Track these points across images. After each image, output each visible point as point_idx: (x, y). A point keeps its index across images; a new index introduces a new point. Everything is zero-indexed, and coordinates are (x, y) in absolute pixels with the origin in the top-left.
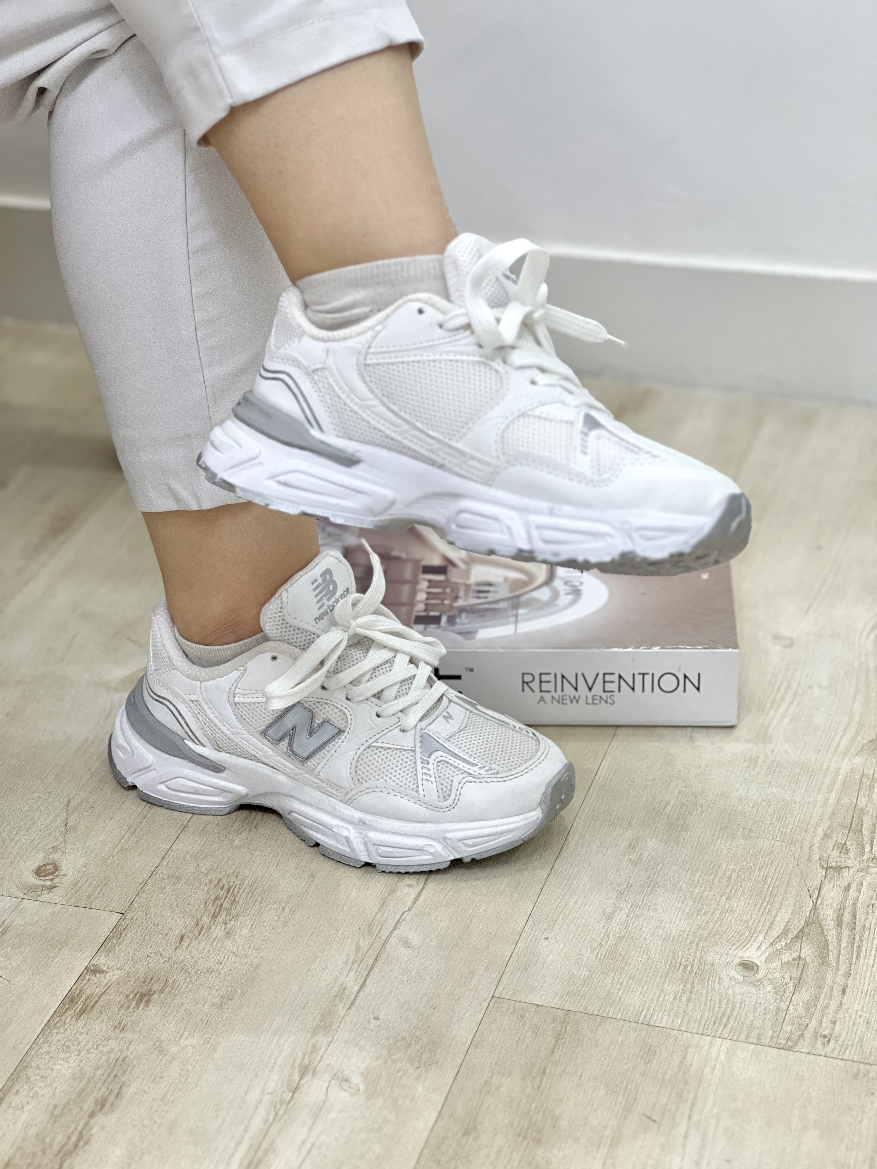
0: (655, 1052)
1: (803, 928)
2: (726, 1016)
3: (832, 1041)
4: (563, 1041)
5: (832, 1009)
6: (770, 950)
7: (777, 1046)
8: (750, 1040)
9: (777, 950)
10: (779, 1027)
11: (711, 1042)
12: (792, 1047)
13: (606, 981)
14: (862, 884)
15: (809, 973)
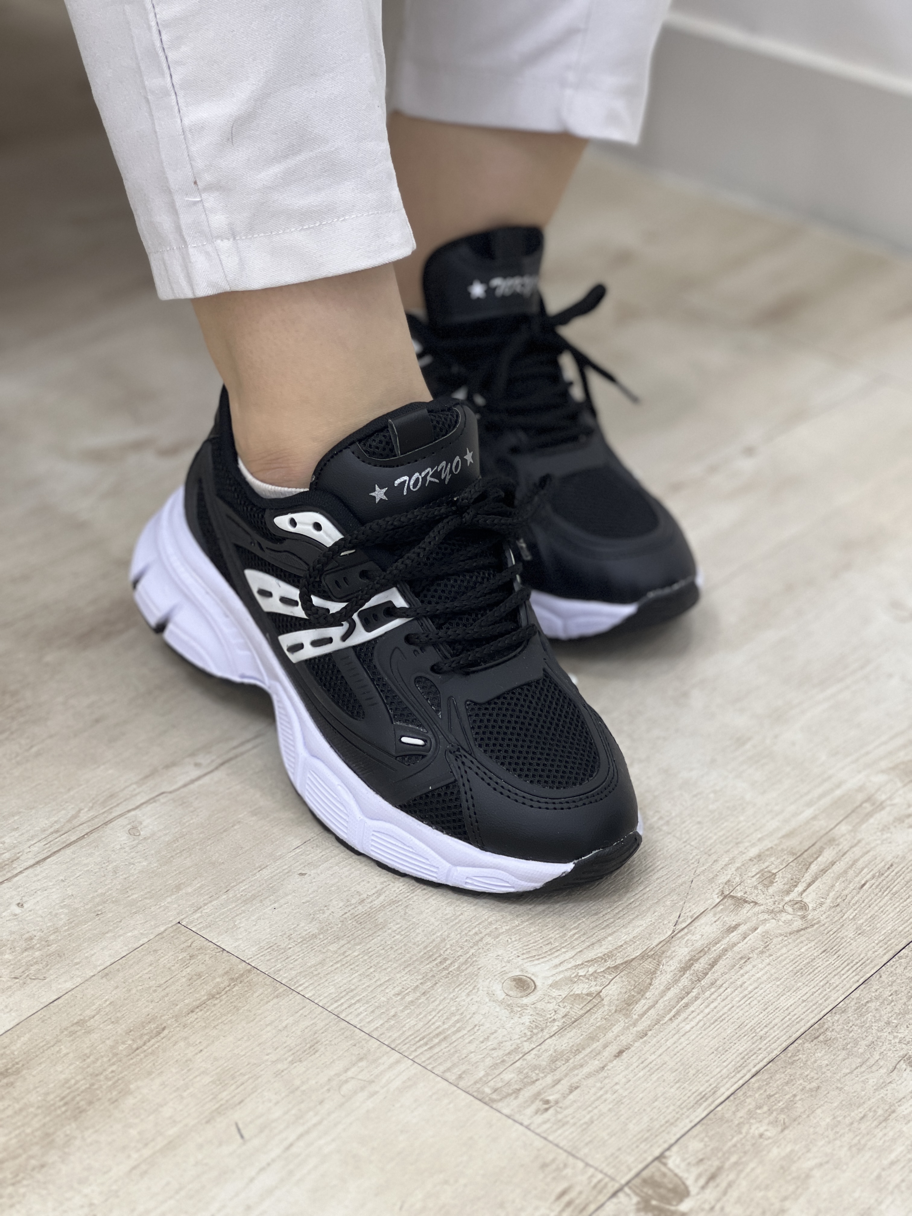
0: (317, 1051)
1: (633, 959)
2: (442, 1037)
3: (551, 1111)
4: (216, 1002)
5: (586, 1070)
6: (568, 974)
7: (475, 1094)
8: (447, 1075)
9: (575, 976)
10: (497, 1072)
11: (398, 1062)
12: (493, 1101)
13: (330, 948)
14: (756, 929)
15: (594, 1017)
